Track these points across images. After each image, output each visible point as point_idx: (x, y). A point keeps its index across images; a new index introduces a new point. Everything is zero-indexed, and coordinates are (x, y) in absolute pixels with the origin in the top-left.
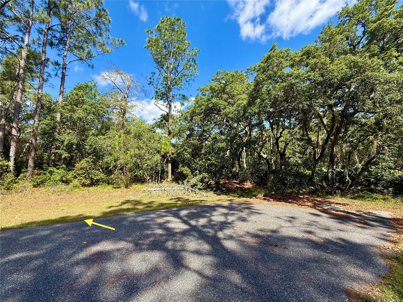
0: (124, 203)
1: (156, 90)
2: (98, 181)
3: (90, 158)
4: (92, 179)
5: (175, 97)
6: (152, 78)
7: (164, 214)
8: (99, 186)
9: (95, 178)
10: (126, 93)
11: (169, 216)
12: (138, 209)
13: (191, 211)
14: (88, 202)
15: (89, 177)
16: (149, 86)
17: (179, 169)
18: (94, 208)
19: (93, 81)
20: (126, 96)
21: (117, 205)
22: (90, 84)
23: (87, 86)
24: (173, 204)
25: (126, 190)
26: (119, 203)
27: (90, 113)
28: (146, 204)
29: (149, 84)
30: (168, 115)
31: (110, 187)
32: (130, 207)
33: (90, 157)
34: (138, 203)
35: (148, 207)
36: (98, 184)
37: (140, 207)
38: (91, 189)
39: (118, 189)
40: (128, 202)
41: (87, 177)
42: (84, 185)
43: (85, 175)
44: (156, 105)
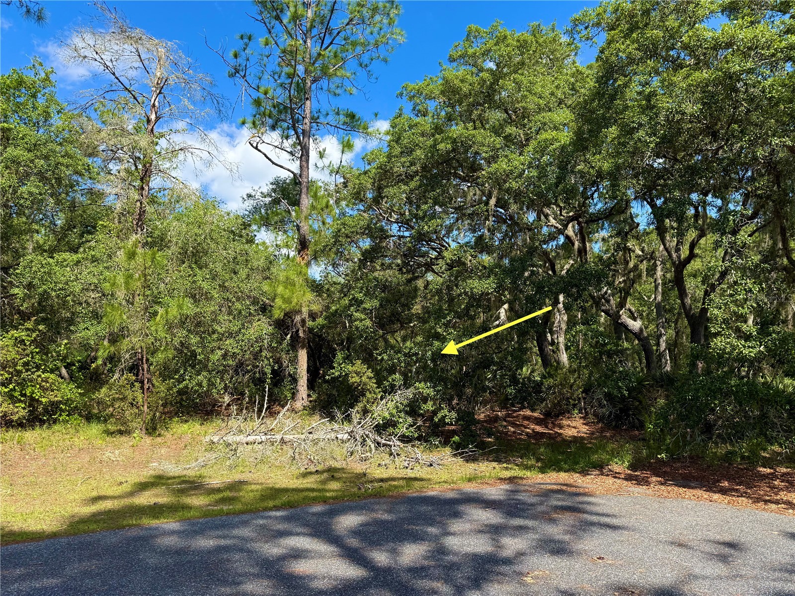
0: (143, 487)
1: (255, 95)
2: (53, 409)
3: (28, 329)
4: (33, 402)
5: (322, 119)
6: (243, 53)
7: (281, 527)
8: (56, 427)
9: (44, 400)
10: (154, 106)
11: (298, 534)
12: (189, 508)
13: (374, 515)
14: (20, 481)
15: (25, 395)
16: (231, 80)
17: (334, 368)
18: (37, 502)
19: (41, 64)
20: (153, 117)
21: (117, 493)
22: (29, 77)
23: (20, 83)
24: (313, 490)
25: (148, 440)
26: (126, 488)
27: (27, 175)
28: (219, 490)
29: (232, 76)
30: (296, 181)
31: (95, 429)
32: (163, 500)
33: (29, 325)
34: (193, 486)
35: (223, 500)
36: (55, 421)
37: (197, 501)
38: (31, 436)
39: (124, 439)
40: (159, 481)
41: (17, 394)
43: (11, 386)
44: (256, 148)
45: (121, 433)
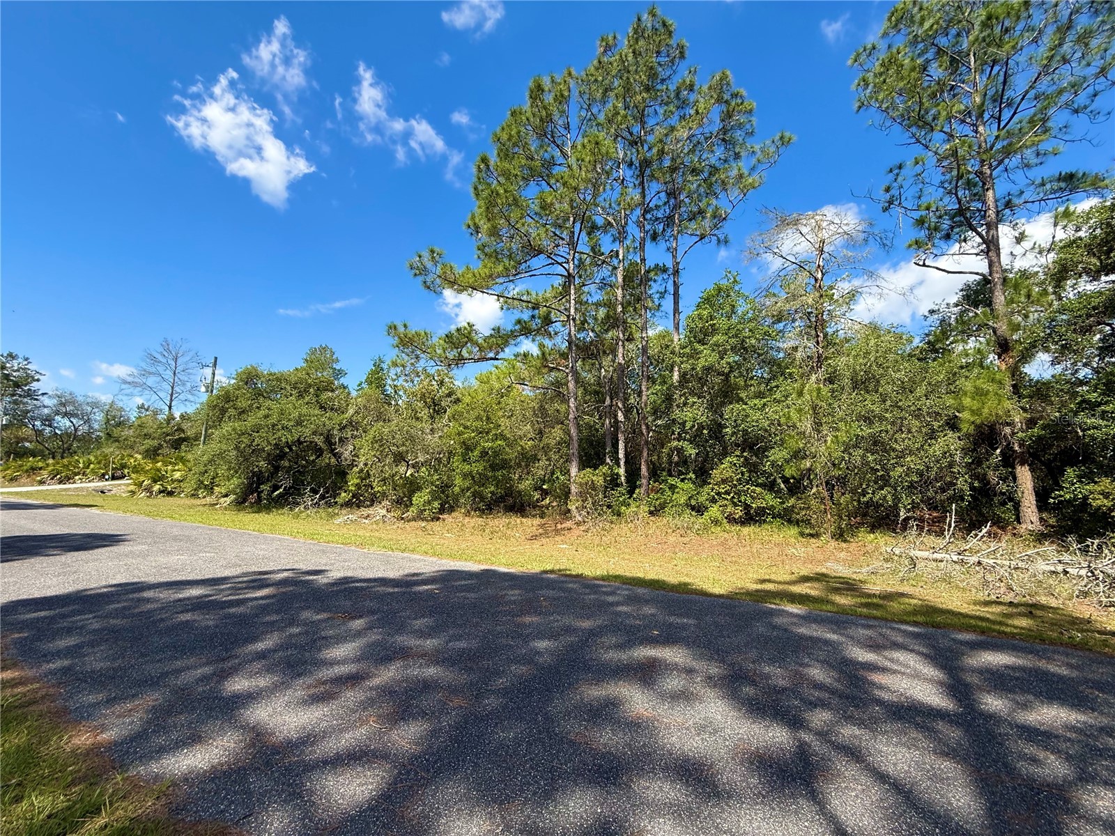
0: (805, 579)
1: (917, 215)
2: (761, 512)
3: (737, 456)
4: (747, 507)
5: (1016, 201)
6: (895, 184)
7: (900, 639)
8: (765, 526)
9: (754, 505)
10: (819, 265)
11: (912, 651)
12: (833, 603)
14: (729, 559)
15: (740, 501)
16: (887, 213)
18: (730, 574)
19: (730, 273)
20: (819, 276)
21: (780, 579)
22: (724, 283)
23: (720, 290)
25: (833, 543)
26: (793, 577)
27: (725, 351)
28: (869, 596)
29: (885, 210)
30: (986, 281)
31: (794, 531)
32: (813, 593)
33: (738, 453)
34: (849, 587)
35: (867, 605)
36: (765, 521)
37: (843, 600)
38: (746, 530)
39: (813, 540)
40: (820, 578)
41: (735, 500)
42: (731, 520)
43: (732, 495)
44: (924, 265)
45: (812, 536)
